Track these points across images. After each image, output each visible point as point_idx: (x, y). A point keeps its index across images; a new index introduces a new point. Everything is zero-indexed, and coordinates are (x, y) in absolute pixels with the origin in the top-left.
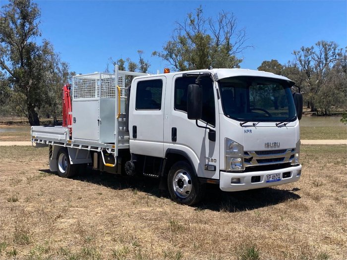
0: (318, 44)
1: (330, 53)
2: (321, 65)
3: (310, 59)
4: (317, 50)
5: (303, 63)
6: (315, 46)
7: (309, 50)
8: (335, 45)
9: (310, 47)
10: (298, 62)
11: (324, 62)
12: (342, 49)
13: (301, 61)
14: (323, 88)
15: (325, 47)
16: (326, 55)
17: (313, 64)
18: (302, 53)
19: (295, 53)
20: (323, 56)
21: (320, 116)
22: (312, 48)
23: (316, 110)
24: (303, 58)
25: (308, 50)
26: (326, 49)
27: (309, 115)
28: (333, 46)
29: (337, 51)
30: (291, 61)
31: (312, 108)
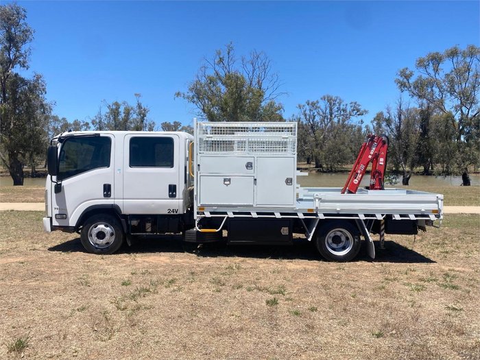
0: (324, 98)
1: (335, 108)
2: (326, 120)
3: (316, 113)
4: (323, 105)
5: (308, 117)
6: (320, 101)
7: (315, 104)
8: (340, 100)
9: (315, 101)
10: (303, 117)
11: (329, 116)
12: (346, 105)
13: (305, 115)
14: (329, 144)
15: (330, 101)
16: (331, 110)
17: (318, 119)
18: (307, 107)
19: (300, 106)
20: (328, 111)
21: (325, 172)
22: (318, 102)
23: (321, 166)
24: (308, 112)
25: (313, 104)
26: (330, 104)
27: (314, 172)
28: (338, 101)
29: (342, 107)
30: (296, 115)
31: (317, 164)
